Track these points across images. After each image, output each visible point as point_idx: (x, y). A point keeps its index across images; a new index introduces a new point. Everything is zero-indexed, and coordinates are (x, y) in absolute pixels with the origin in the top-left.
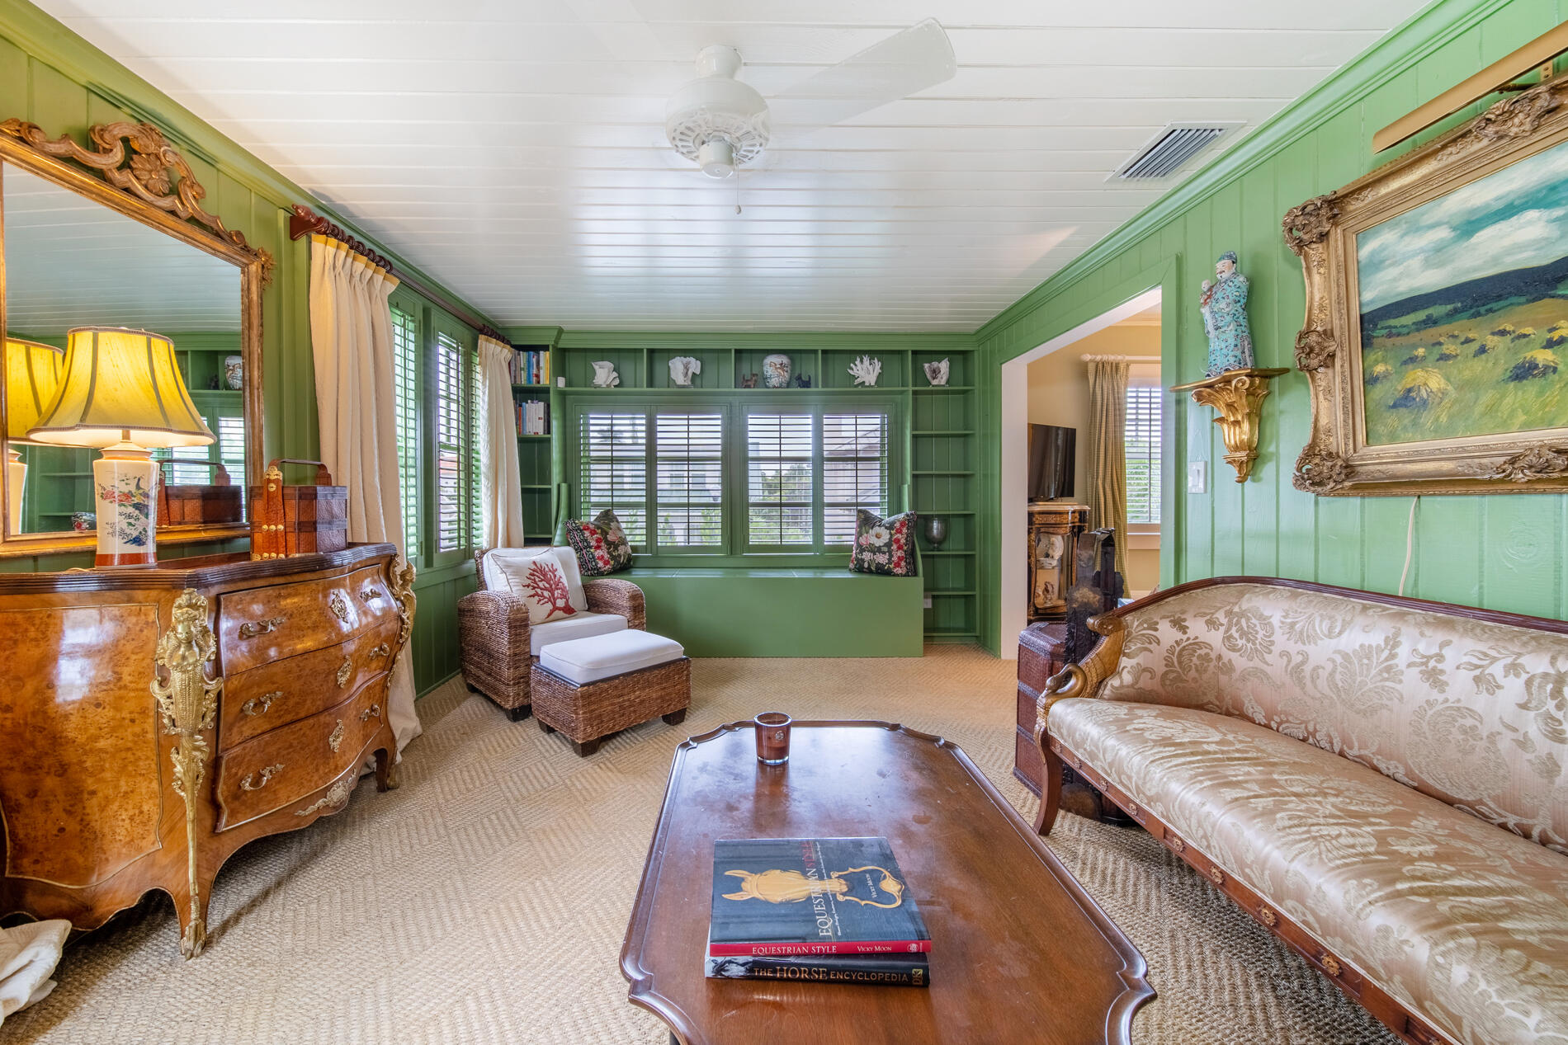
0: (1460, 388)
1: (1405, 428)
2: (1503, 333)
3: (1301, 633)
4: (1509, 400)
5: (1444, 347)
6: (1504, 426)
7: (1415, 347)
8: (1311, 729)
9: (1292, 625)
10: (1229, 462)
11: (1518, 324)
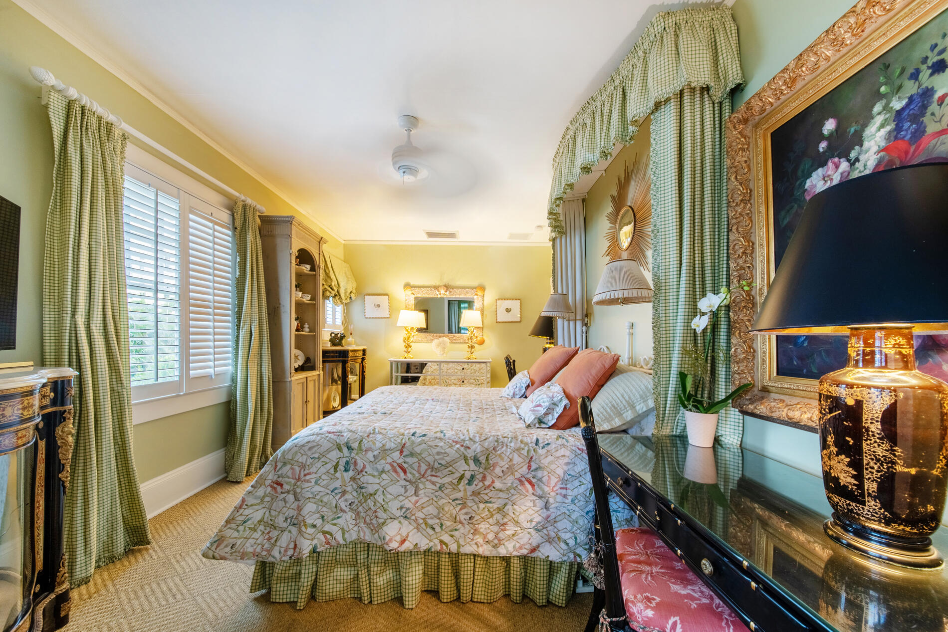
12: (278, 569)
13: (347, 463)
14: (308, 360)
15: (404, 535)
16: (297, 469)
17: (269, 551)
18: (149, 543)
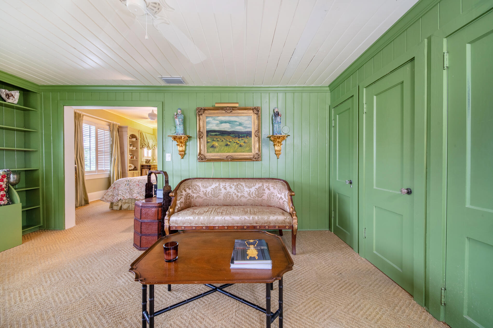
0: (220, 146)
1: (212, 151)
2: (225, 139)
3: (205, 187)
4: (225, 149)
5: (218, 139)
6: (224, 152)
7: (214, 138)
8: (208, 203)
9: (203, 186)
10: (180, 154)
11: (227, 138)
12: (114, 204)
13: (128, 184)
14: (135, 167)
15: (137, 196)
16: (118, 185)
17: (113, 200)
18: (89, 204)
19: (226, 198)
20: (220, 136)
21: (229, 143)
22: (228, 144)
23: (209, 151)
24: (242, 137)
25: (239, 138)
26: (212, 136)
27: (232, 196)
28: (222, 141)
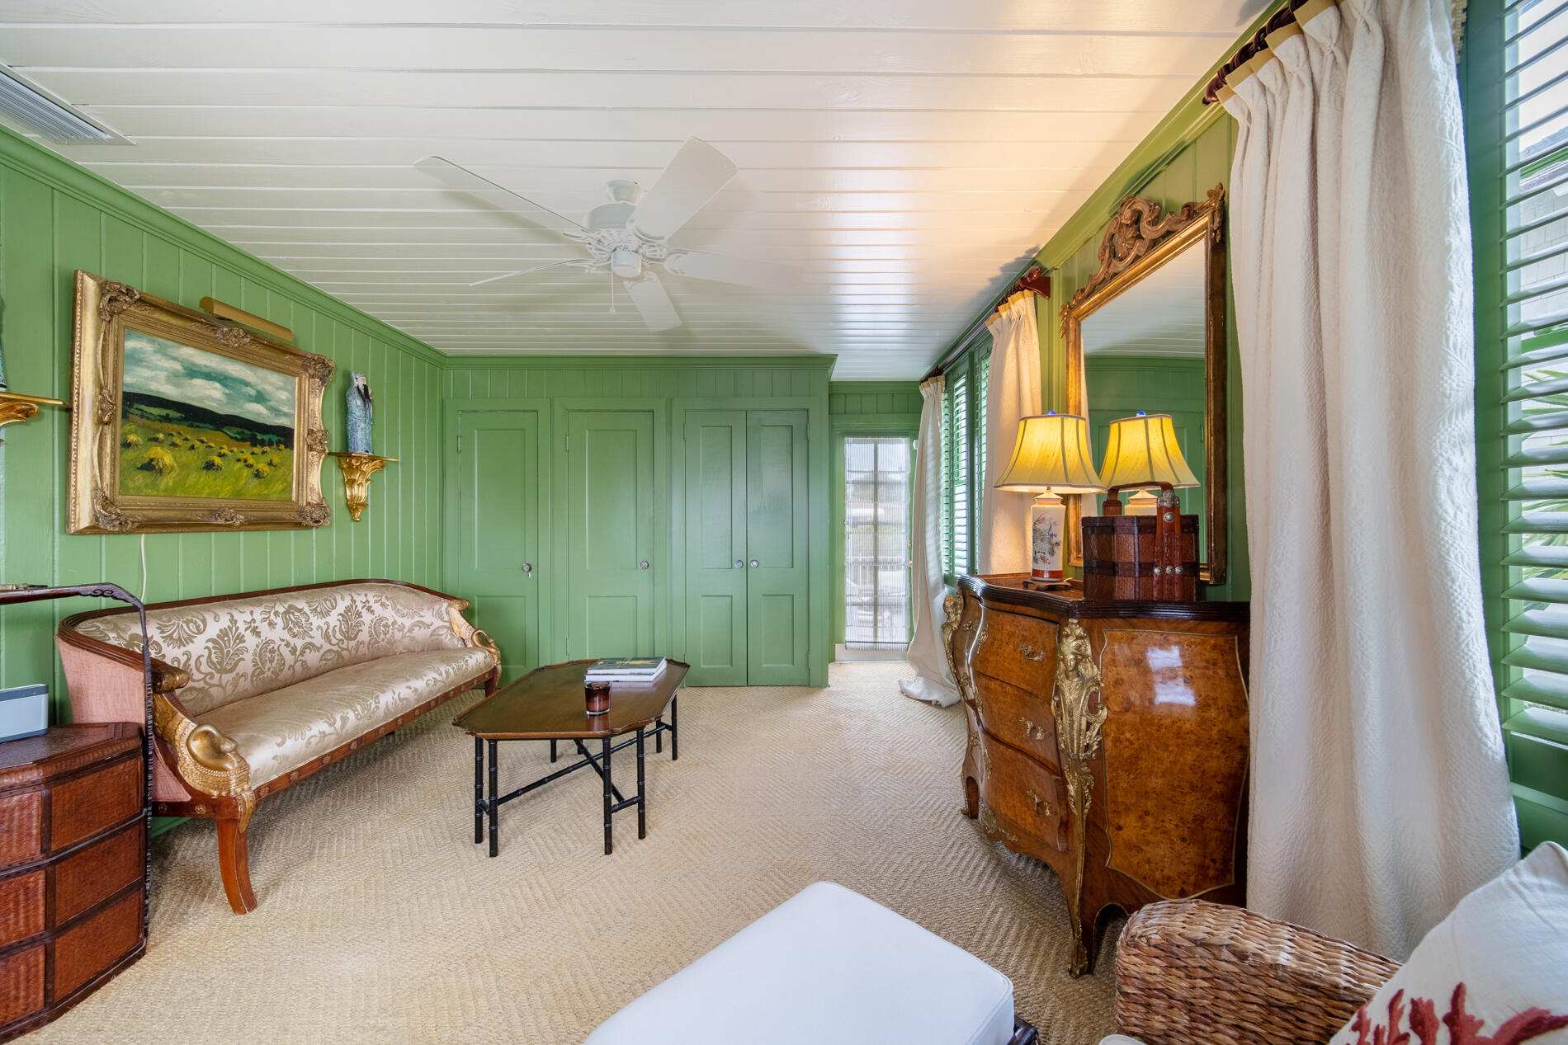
0: (180, 467)
1: (146, 487)
2: (202, 441)
3: (180, 639)
4: (202, 480)
5: (174, 438)
6: (199, 494)
7: (158, 431)
11: (209, 440)
19: (262, 664)
20: (183, 428)
21: (218, 460)
22: (213, 464)
23: (131, 484)
24: (262, 443)
25: (254, 445)
26: (148, 418)
27: (280, 655)
28: (193, 447)
